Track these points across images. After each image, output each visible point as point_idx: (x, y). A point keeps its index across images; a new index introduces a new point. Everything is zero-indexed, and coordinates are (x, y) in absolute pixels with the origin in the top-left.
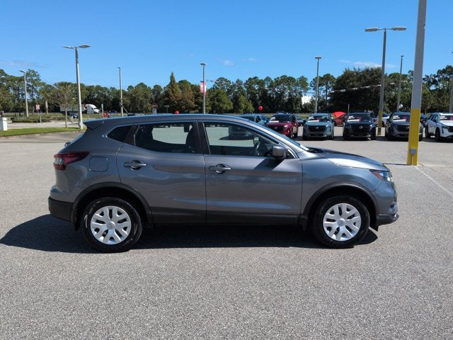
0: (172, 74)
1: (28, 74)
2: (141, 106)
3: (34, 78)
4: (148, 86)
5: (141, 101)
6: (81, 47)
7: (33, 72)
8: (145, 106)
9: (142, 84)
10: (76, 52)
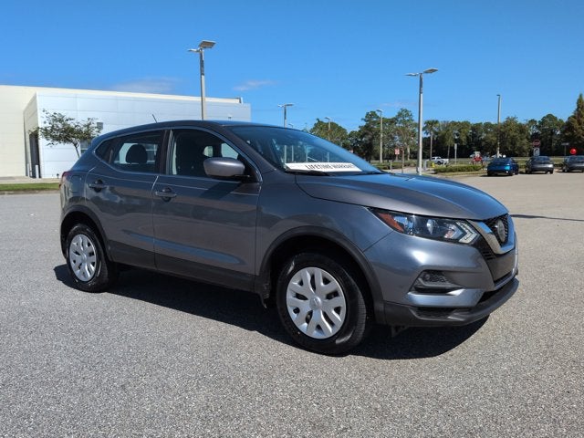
0: (581, 96)
1: (400, 115)
2: (513, 144)
3: (407, 119)
4: (559, 118)
5: (513, 138)
6: (426, 72)
7: (406, 111)
8: (518, 144)
9: (550, 116)
10: (421, 80)
